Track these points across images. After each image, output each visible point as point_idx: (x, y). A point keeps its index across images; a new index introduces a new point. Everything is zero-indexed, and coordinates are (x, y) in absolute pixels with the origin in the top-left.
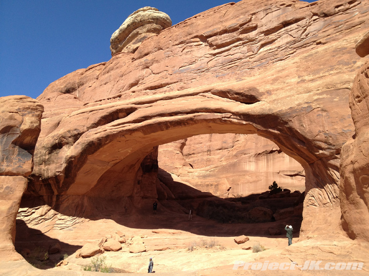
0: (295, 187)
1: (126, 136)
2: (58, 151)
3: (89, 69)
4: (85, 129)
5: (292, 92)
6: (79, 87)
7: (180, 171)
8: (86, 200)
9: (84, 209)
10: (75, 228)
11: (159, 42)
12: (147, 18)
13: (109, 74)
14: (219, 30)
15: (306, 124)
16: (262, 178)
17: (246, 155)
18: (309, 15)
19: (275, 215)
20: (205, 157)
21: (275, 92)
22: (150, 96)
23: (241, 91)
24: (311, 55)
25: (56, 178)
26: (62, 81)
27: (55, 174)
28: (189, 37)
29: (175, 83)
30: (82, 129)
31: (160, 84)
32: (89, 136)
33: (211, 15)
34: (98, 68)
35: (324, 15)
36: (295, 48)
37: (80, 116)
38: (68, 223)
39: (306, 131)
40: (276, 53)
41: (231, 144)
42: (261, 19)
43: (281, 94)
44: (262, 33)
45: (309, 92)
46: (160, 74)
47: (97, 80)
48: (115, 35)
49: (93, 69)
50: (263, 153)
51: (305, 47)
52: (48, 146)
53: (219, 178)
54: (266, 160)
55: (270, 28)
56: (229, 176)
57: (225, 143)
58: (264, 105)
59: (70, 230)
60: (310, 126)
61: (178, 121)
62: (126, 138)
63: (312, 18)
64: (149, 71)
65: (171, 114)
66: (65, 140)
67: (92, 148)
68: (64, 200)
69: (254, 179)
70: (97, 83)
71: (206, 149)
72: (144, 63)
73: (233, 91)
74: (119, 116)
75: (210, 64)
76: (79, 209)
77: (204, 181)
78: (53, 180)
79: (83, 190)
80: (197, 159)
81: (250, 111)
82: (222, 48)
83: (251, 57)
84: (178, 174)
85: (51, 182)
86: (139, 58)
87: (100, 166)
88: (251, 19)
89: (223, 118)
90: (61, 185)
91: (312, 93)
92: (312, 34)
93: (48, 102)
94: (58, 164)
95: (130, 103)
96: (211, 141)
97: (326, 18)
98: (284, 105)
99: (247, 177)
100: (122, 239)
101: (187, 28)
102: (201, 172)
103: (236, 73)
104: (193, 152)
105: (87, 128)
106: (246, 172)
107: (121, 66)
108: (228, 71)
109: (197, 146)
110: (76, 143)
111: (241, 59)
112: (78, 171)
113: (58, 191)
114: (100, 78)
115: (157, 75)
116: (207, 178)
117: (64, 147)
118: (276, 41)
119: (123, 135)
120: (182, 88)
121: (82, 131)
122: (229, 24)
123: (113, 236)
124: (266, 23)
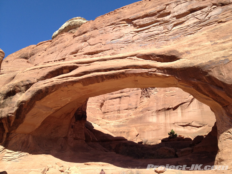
0: (187, 134)
1: (69, 86)
2: (11, 97)
3: (40, 44)
4: (36, 80)
5: (209, 51)
6: (30, 57)
7: (100, 122)
8: (31, 138)
9: (28, 145)
10: (21, 160)
11: (95, 24)
12: (78, 24)
13: (55, 46)
14: (141, 15)
15: (224, 72)
16: (162, 127)
17: (150, 111)
18: (210, 5)
19: (177, 153)
20: (116, 115)
21: (193, 52)
22: (88, 58)
23: (163, 54)
24: (217, 29)
25: (8, 118)
26: (17, 53)
27: (7, 115)
28: (118, 20)
29: (107, 50)
30: (33, 80)
31: (96, 51)
32: (38, 86)
33: (135, 7)
34: (47, 43)
35: (221, 4)
36: (201, 26)
37: (32, 71)
38: (15, 156)
39: (225, 78)
40: (186, 29)
41: (135, 106)
42: (173, 8)
43: (199, 52)
44: (174, 17)
45: (224, 50)
46: (95, 45)
47: (45, 51)
48: (56, 34)
49: (42, 44)
50: (163, 110)
51: (209, 25)
52: (3, 93)
53: (129, 127)
54: (164, 115)
55: (181, 13)
56: (137, 125)
57: (130, 105)
58: (185, 60)
59: (16, 161)
60: (228, 74)
61: (112, 75)
62: (68, 88)
63: (212, 7)
64: (86, 43)
65: (106, 70)
66: (18, 88)
67: (40, 95)
68: (12, 137)
69: (156, 128)
70: (45, 53)
71: (117, 109)
72: (83, 38)
73: (155, 54)
74: (64, 72)
75: (135, 38)
76: (24, 145)
77: (118, 129)
78: (5, 120)
79: (28, 130)
80: (110, 116)
81: (173, 65)
82: (143, 27)
83: (166, 33)
84: (99, 124)
85: (3, 121)
86: (79, 35)
87: (45, 111)
88: (165, 8)
89: (149, 72)
90: (12, 125)
91: (227, 50)
92: (213, 17)
93: (7, 63)
94: (11, 107)
95: (73, 62)
96: (120, 104)
97: (223, 7)
98: (203, 60)
99: (151, 127)
100: (61, 169)
101: (117, 15)
102: (116, 123)
103: (156, 44)
104: (107, 111)
105: (37, 80)
106: (149, 123)
107: (65, 41)
108: (149, 43)
109: (111, 107)
110: (27, 91)
111: (159, 34)
112: (27, 114)
113: (8, 129)
114: (48, 50)
115: (93, 46)
116: (121, 127)
117: (17, 94)
118: (185, 22)
119: (66, 86)
120: (113, 54)
121: (32, 82)
122: (149, 11)
123: (54, 166)
124: (177, 10)
